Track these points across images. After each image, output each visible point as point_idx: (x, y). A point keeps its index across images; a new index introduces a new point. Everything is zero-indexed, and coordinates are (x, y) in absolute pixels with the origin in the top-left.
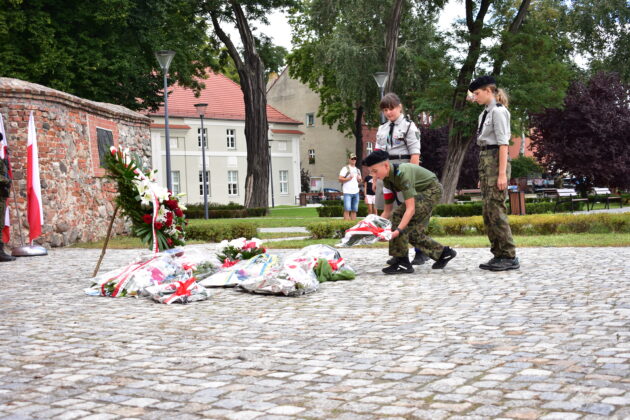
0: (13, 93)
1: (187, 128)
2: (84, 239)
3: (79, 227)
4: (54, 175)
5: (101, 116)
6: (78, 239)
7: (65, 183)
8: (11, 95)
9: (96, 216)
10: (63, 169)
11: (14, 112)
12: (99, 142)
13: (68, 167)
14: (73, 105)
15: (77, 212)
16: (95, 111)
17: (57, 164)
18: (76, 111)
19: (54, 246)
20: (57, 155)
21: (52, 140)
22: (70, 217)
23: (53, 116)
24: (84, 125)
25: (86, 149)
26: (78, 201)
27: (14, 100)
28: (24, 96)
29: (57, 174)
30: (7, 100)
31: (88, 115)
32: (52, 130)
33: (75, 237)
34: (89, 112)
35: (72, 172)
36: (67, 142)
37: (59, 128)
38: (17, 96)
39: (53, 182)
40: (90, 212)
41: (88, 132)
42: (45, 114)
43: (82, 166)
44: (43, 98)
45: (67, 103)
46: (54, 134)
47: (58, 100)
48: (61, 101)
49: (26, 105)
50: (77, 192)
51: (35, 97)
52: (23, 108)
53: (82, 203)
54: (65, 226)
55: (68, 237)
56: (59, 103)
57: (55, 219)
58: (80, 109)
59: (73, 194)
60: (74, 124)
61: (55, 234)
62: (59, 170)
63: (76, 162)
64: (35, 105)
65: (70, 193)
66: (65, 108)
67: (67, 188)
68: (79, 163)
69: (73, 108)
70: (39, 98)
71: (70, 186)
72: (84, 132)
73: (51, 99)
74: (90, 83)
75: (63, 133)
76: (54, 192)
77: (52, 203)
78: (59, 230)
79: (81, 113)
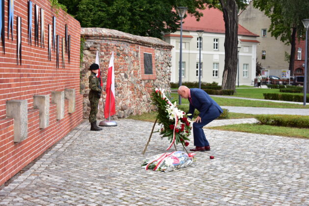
0: (103, 37)
1: (191, 37)
2: (134, 114)
3: (132, 107)
4: (121, 80)
5: (147, 46)
6: (132, 113)
7: (126, 84)
8: (102, 38)
9: (141, 101)
10: (126, 76)
11: (103, 46)
12: (145, 60)
13: (128, 76)
14: (133, 42)
15: (132, 100)
16: (143, 44)
17: (123, 74)
18: (134, 45)
19: (119, 118)
20: (123, 69)
21: (121, 61)
22: (128, 102)
23: (122, 48)
24: (137, 52)
25: (138, 65)
26: (132, 93)
27: (103, 41)
28: (108, 38)
29: (123, 79)
30: (99, 41)
31: (140, 46)
32: (121, 56)
33: (130, 113)
34: (140, 45)
35: (130, 78)
36: (128, 62)
37: (125, 55)
38: (105, 38)
39: (120, 84)
40: (138, 99)
41: (139, 56)
42: (118, 48)
43: (135, 74)
44: (117, 39)
45: (130, 41)
46: (122, 58)
47: (125, 40)
48: (127, 40)
49: (109, 43)
50: (133, 89)
51: (114, 39)
52: (107, 45)
53: (134, 94)
54: (125, 107)
55: (127, 113)
56: (125, 41)
57: (120, 103)
58: (135, 43)
59: (130, 90)
60: (132, 52)
61: (120, 111)
62: (124, 78)
63: (132, 72)
64: (113, 43)
65: (129, 90)
66: (128, 44)
67: (127, 87)
68: (134, 72)
70: (116, 39)
71: (129, 85)
72: (137, 56)
73: (122, 40)
75: (127, 57)
76: (121, 89)
77: (120, 95)
78: (122, 109)
79: (136, 46)
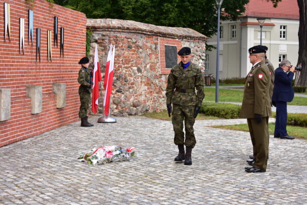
0: (111, 28)
1: (273, 25)
2: (151, 111)
3: (148, 104)
4: (133, 74)
5: (169, 38)
6: (147, 110)
7: (140, 79)
8: (110, 30)
9: (160, 97)
10: (139, 70)
11: (112, 39)
12: (166, 53)
13: (143, 70)
14: (148, 33)
15: (147, 95)
16: (164, 35)
17: (135, 68)
18: (151, 36)
19: (130, 115)
20: (136, 63)
21: (133, 54)
22: (142, 98)
23: (134, 41)
24: (156, 44)
25: (157, 58)
26: (148, 88)
27: (112, 32)
28: (117, 30)
29: (135, 74)
30: (108, 32)
31: (159, 38)
32: (133, 48)
33: (144, 110)
34: (160, 36)
35: (145, 72)
36: (143, 55)
37: (138, 47)
38: (113, 30)
39: (132, 78)
40: (156, 95)
41: (159, 49)
42: (129, 40)
43: (152, 68)
44: (128, 31)
45: (144, 32)
46: (134, 51)
47: (138, 32)
48: (140, 32)
49: (118, 35)
50: (148, 84)
51: (123, 31)
52: (116, 37)
53: (151, 90)
54: (138, 103)
55: (140, 109)
56: (139, 33)
57: (132, 99)
58: (153, 35)
59: (145, 85)
60: (149, 45)
61: (131, 108)
62: (137, 72)
63: (148, 66)
64: (123, 35)
65: (143, 84)
66: (143, 35)
67: (141, 82)
68: (151, 66)
69: (148, 35)
70: (126, 31)
71: (144, 80)
72: (156, 48)
73: (133, 31)
74: (189, 4)
75: (141, 50)
76: (132, 84)
77: (131, 90)
78: (134, 106)
79: (154, 37)
